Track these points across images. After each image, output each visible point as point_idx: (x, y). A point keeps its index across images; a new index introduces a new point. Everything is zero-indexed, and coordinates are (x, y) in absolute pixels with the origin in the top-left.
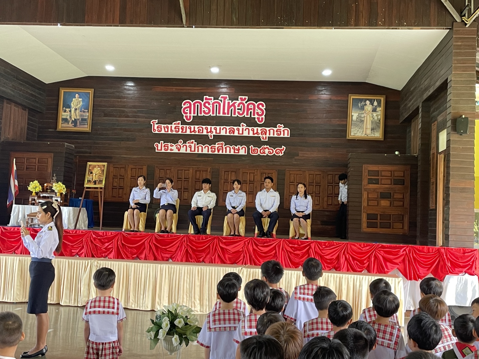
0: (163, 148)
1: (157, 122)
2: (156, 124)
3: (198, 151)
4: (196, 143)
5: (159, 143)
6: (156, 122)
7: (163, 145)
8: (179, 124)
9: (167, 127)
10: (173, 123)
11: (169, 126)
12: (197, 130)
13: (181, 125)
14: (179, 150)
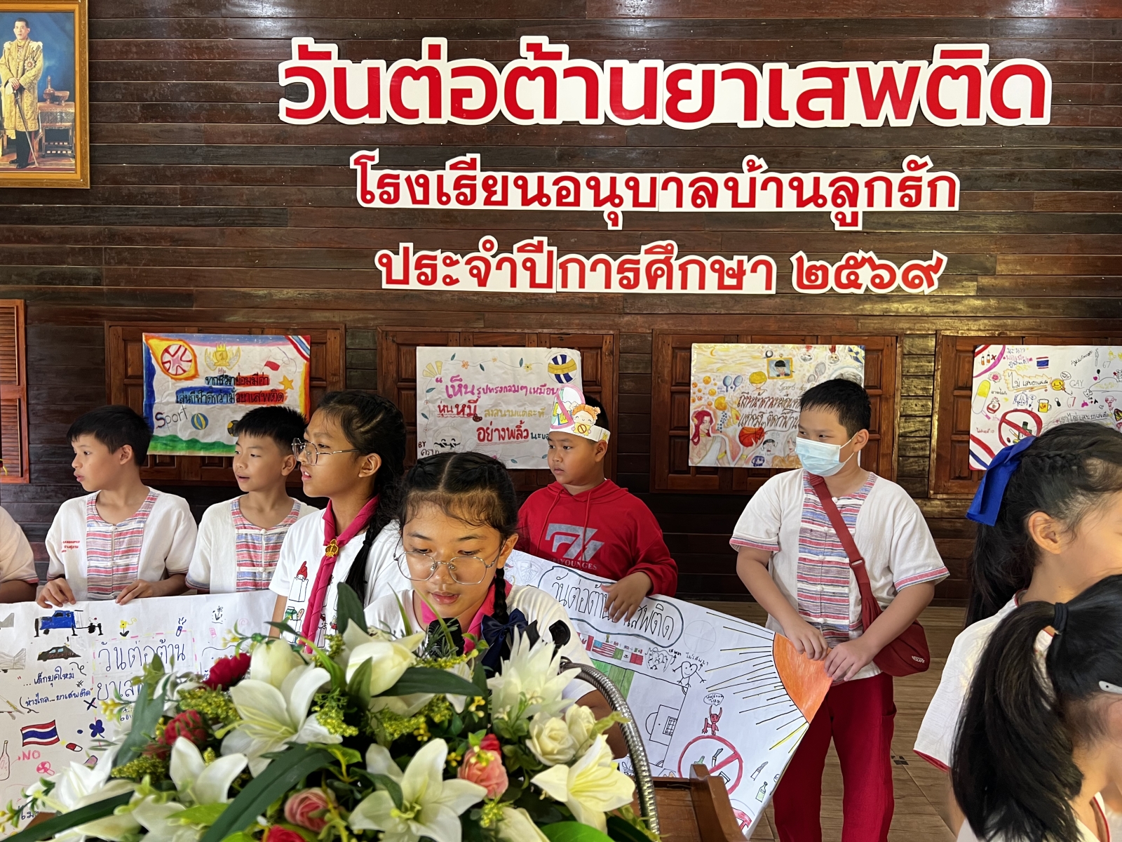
0: (413, 274)
1: (377, 161)
2: (374, 167)
3: (565, 284)
4: (554, 249)
5: (397, 253)
6: (372, 158)
7: (413, 260)
8: (472, 165)
9: (421, 181)
10: (448, 163)
11: (432, 176)
12: (551, 190)
13: (482, 171)
14: (482, 282)
